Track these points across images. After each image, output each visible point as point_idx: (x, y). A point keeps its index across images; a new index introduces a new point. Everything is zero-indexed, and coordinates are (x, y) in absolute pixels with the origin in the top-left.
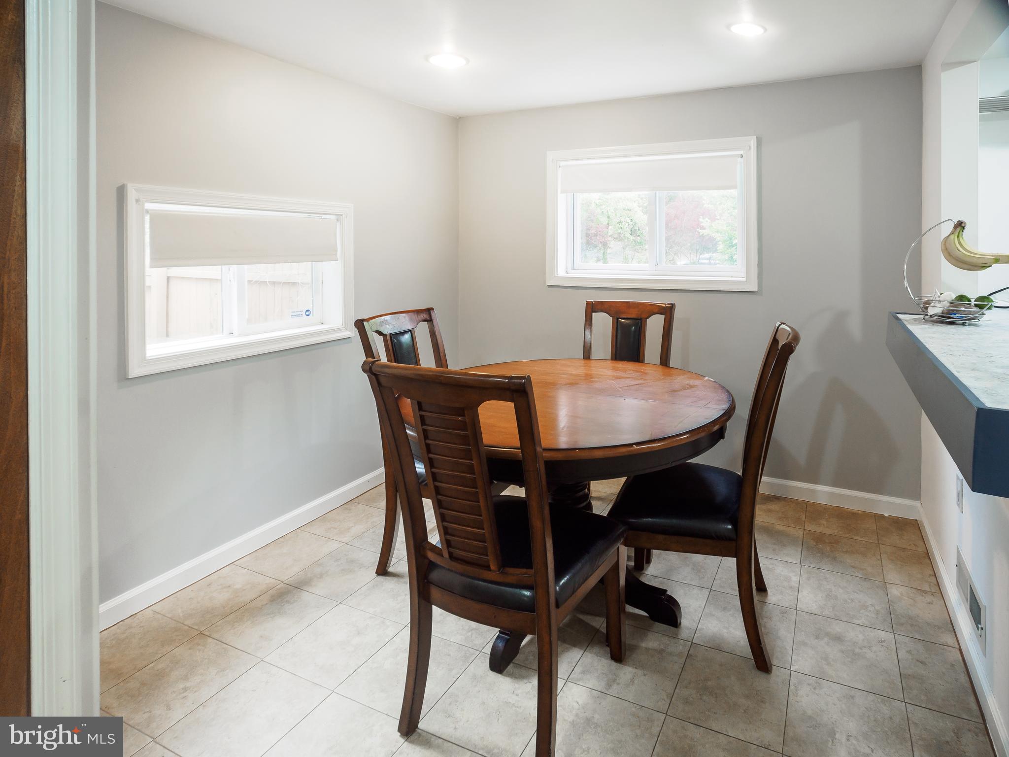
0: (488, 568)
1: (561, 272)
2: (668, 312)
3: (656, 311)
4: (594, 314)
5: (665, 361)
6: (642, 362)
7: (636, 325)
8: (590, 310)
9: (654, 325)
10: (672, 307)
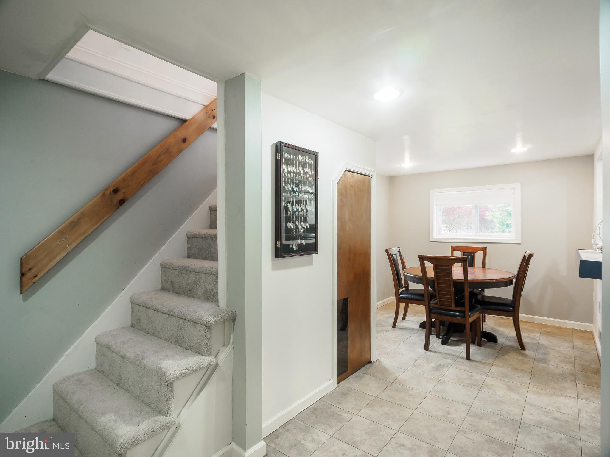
0: (452, 307)
1: (435, 237)
2: (484, 250)
3: (480, 250)
4: (454, 251)
5: (484, 266)
6: (474, 267)
7: (471, 256)
8: (452, 250)
9: (479, 255)
10: (486, 248)
